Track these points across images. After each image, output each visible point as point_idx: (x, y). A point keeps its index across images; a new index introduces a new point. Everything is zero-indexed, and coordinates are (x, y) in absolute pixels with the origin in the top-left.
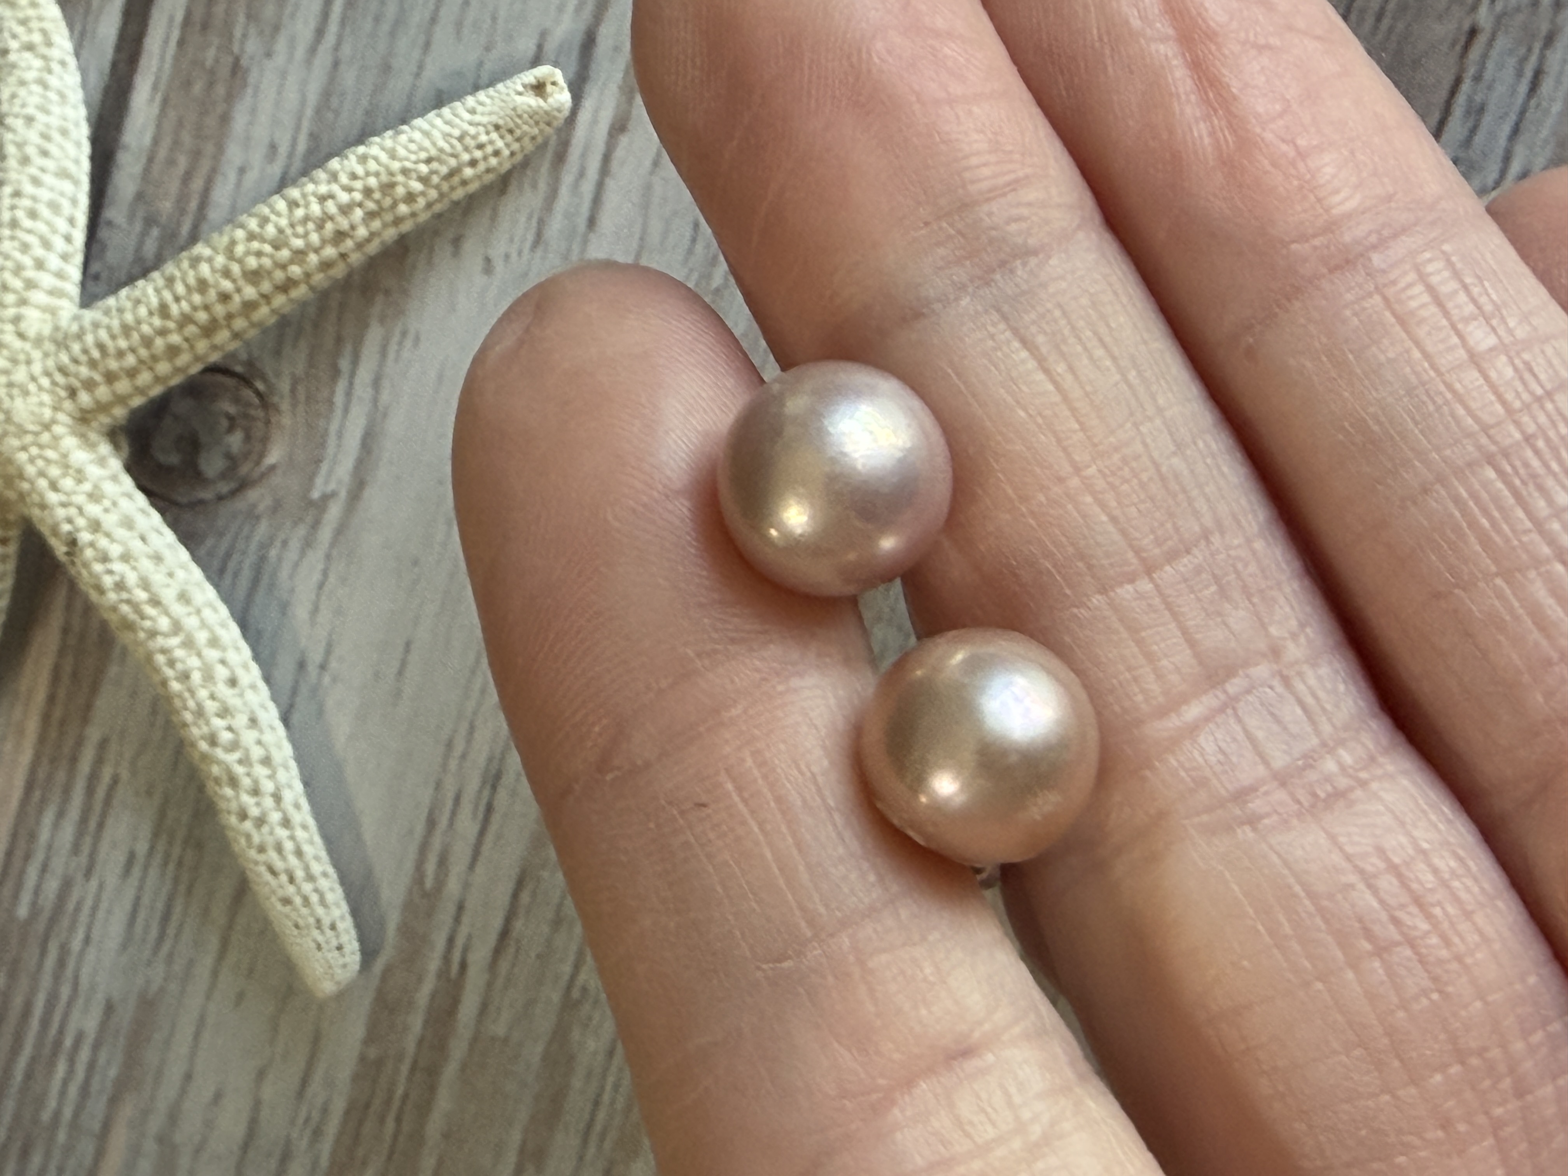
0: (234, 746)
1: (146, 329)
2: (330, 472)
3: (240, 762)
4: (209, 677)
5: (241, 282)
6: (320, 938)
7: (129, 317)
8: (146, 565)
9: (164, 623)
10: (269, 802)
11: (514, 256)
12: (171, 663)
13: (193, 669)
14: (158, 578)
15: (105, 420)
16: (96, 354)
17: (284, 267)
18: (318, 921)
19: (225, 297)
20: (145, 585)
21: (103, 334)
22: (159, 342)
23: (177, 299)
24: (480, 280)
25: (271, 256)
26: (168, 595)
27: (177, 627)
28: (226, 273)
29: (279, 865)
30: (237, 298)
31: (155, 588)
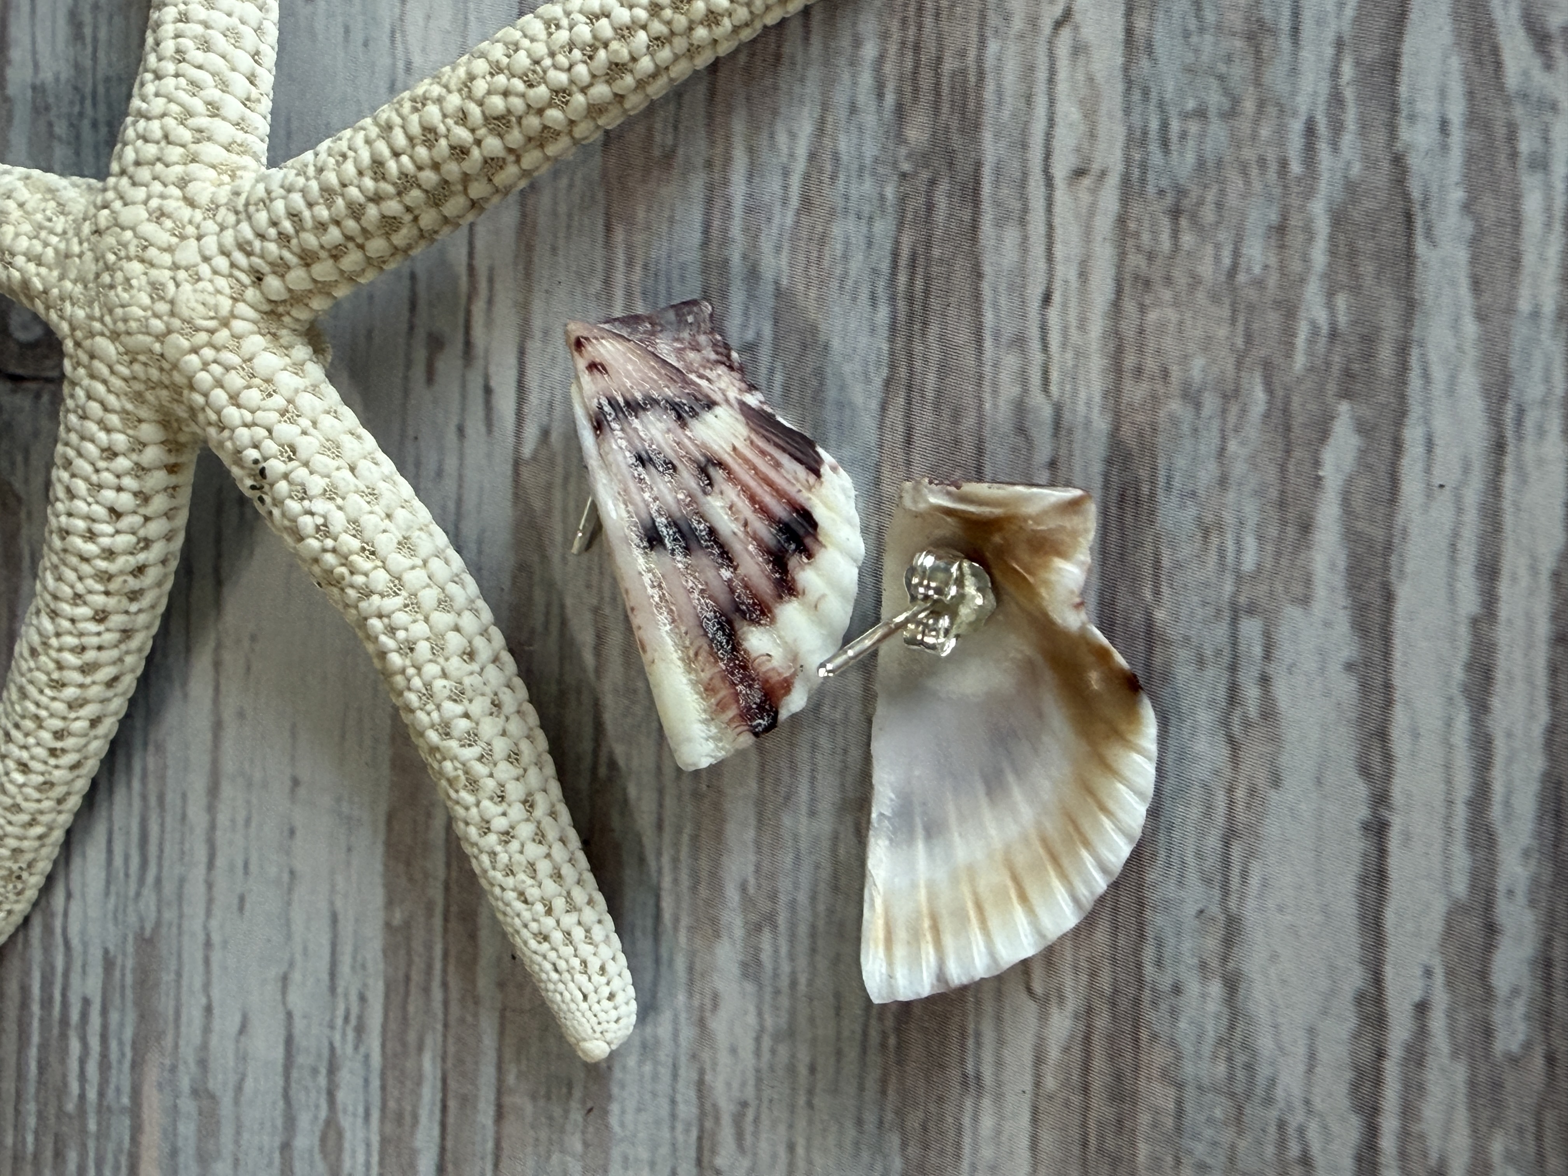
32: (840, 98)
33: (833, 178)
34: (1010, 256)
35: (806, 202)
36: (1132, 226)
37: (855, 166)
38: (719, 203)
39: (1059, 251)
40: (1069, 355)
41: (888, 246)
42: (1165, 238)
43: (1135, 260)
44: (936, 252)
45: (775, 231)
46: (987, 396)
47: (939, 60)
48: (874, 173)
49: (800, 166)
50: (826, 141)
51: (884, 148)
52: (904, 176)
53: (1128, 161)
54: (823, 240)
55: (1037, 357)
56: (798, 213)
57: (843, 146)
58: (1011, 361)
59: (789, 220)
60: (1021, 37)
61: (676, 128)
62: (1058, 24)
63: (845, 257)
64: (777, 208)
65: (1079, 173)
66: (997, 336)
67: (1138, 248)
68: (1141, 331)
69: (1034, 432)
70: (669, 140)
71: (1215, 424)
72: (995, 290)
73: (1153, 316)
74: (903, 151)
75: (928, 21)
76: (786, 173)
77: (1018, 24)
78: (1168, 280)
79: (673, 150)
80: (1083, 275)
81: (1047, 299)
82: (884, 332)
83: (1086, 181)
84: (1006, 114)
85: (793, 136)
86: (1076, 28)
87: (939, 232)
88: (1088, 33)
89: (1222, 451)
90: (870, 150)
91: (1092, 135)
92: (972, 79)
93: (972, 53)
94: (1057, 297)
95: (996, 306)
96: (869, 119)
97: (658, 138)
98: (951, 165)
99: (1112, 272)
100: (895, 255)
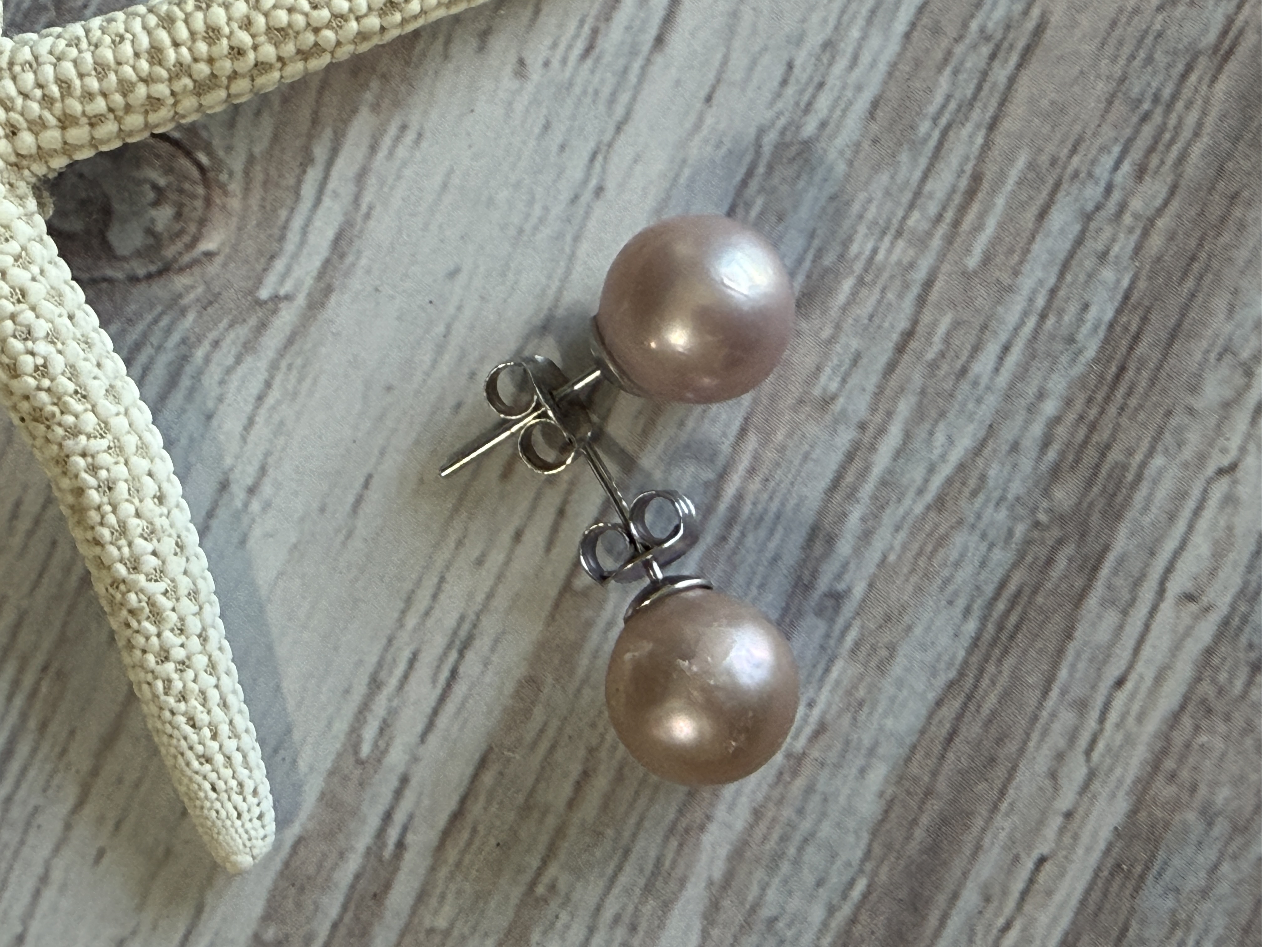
0: (160, 573)
1: (128, 71)
2: (288, 270)
3: (165, 593)
4: (135, 490)
5: (262, 39)
6: (243, 807)
7: (108, 55)
8: (73, 348)
9: (90, 421)
10: (195, 643)
11: (555, 63)
12: (93, 469)
13: (119, 480)
14: (86, 367)
15: (40, 169)
16: (55, 90)
17: (316, 31)
18: (241, 785)
19: (237, 52)
20: (73, 373)
21: (68, 69)
22: (142, 90)
23: (176, 45)
24: (508, 82)
25: (306, 15)
26: (97, 389)
27: (105, 427)
28: (247, 24)
29: (202, 717)
30: (251, 56)
31: (84, 379)
32: (1007, 434)
33: (974, 494)
34: (1103, 634)
35: (940, 503)
36: (1216, 661)
37: (996, 494)
38: (858, 464)
39: (1147, 651)
40: (1119, 738)
41: (999, 573)
42: (1239, 684)
43: (1206, 688)
44: (1040, 600)
45: (901, 511)
46: (1035, 736)
47: (1108, 447)
48: (1011, 508)
49: (946, 470)
50: (980, 462)
51: (1029, 492)
52: (1037, 524)
53: (1233, 607)
54: (942, 541)
55: (1092, 723)
56: (928, 508)
57: (992, 473)
58: (1067, 717)
59: (919, 509)
60: (1186, 465)
61: (844, 381)
62: (1221, 472)
63: (957, 564)
64: (911, 494)
65: (1190, 597)
66: (1063, 693)
67: (1214, 681)
68: (1188, 746)
69: (1063, 781)
70: (834, 386)
71: (1219, 845)
72: (1078, 655)
73: (1203, 738)
74: (1045, 504)
75: (1112, 410)
76: (932, 469)
77: (1187, 453)
78: (1227, 718)
79: (834, 398)
80: (1159, 679)
81: (1120, 683)
82: (965, 641)
83: (1193, 607)
84: (1146, 520)
85: (950, 440)
86: (1235, 482)
87: (1049, 585)
88: (1244, 491)
89: (1215, 868)
90: (1016, 488)
91: (1213, 573)
92: (1130, 477)
93: (1138, 457)
94: (1129, 685)
95: (1073, 666)
96: (1026, 464)
97: (823, 379)
98: (1083, 536)
99: (1183, 689)
100: (1002, 585)
